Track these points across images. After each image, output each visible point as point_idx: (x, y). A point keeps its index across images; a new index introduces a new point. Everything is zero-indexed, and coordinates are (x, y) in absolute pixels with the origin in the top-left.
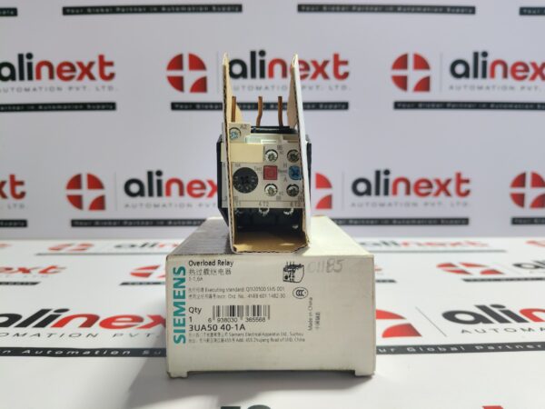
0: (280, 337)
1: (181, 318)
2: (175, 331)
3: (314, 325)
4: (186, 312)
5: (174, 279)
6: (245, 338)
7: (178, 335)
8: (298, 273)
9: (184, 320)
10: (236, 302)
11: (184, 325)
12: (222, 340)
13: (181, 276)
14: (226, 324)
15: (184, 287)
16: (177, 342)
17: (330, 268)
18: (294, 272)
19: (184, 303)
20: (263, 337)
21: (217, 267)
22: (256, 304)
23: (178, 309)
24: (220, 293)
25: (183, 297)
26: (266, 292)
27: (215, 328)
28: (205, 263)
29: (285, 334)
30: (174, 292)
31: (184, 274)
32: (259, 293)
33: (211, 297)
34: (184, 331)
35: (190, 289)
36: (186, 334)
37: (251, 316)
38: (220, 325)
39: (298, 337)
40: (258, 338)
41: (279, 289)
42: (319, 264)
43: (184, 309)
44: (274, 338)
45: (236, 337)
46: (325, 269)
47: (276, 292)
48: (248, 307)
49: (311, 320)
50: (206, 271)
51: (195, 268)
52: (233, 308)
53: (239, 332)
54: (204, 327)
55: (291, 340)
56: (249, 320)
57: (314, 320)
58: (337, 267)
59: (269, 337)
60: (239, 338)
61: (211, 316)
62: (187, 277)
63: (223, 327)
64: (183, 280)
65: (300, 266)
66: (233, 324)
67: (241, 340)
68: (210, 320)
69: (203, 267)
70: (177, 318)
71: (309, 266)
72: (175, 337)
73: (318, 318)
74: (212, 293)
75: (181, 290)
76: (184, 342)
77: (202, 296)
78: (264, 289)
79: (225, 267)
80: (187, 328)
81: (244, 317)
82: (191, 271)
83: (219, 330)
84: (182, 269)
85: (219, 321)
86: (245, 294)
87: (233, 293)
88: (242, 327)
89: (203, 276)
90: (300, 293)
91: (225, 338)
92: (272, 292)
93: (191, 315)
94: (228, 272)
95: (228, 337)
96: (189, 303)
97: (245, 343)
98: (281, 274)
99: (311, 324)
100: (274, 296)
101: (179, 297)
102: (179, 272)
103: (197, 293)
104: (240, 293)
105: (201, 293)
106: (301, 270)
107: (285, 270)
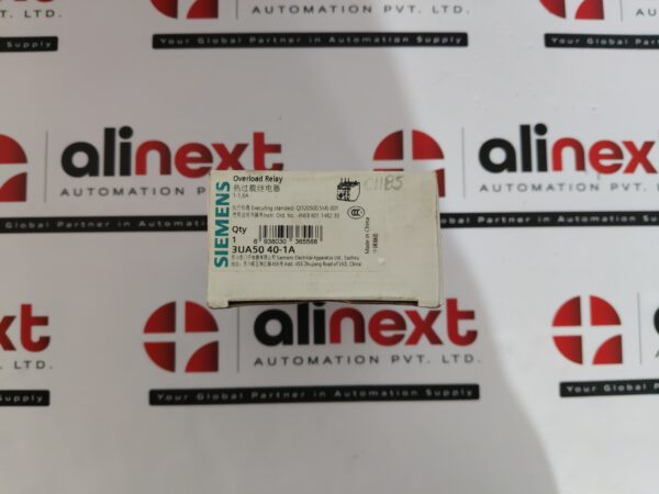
0: (334, 261)
1: (224, 238)
2: (217, 253)
3: (371, 249)
4: (230, 232)
5: (217, 195)
6: (294, 261)
7: (219, 257)
8: (354, 191)
9: (227, 240)
10: (285, 222)
11: (226, 246)
12: (269, 264)
13: (225, 191)
14: (273, 246)
15: (227, 204)
16: (218, 265)
17: (389, 185)
18: (349, 189)
19: (227, 222)
20: (315, 261)
21: (265, 183)
22: (307, 225)
23: (220, 228)
24: (268, 212)
25: (227, 215)
26: (319, 212)
27: (261, 250)
28: (251, 179)
29: (339, 258)
30: (217, 209)
31: (228, 190)
32: (311, 212)
33: (257, 215)
34: (226, 253)
35: (234, 207)
36: (229, 257)
37: (301, 237)
38: (267, 247)
39: (353, 261)
40: (310, 262)
41: (333, 208)
42: (377, 181)
43: (227, 229)
44: (327, 261)
45: (284, 261)
46: (383, 187)
47: (329, 212)
48: (297, 227)
49: (367, 242)
50: (252, 188)
51: (241, 183)
52: (281, 228)
53: (287, 255)
54: (248, 248)
55: (345, 264)
56: (299, 242)
57: (371, 243)
58: (396, 184)
59: (322, 261)
60: (287, 261)
61: (257, 237)
62: (231, 193)
63: (270, 250)
64: (227, 196)
65: (356, 183)
66: (281, 246)
67: (290, 264)
68: (255, 241)
69: (249, 183)
70: (219, 238)
71: (366, 182)
72: (216, 259)
73: (376, 240)
74: (259, 212)
75: (225, 207)
76: (226, 265)
77: (248, 214)
78: (315, 208)
79: (272, 184)
80: (230, 249)
81: (294, 238)
82: (236, 187)
83: (266, 252)
84: (226, 184)
85: (266, 242)
86: (295, 213)
87: (281, 212)
88: (292, 249)
89: (249, 193)
90: (355, 212)
91: (272, 261)
92: (325, 212)
93: (235, 235)
94: (277, 188)
95: (276, 260)
96: (233, 221)
97: (294, 267)
98: (335, 192)
99: (368, 247)
100: (327, 216)
101: (222, 215)
102: (222, 188)
103: (242, 211)
104: (290, 212)
105: (246, 211)
106: (357, 187)
107: (339, 187)
